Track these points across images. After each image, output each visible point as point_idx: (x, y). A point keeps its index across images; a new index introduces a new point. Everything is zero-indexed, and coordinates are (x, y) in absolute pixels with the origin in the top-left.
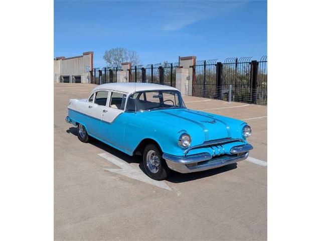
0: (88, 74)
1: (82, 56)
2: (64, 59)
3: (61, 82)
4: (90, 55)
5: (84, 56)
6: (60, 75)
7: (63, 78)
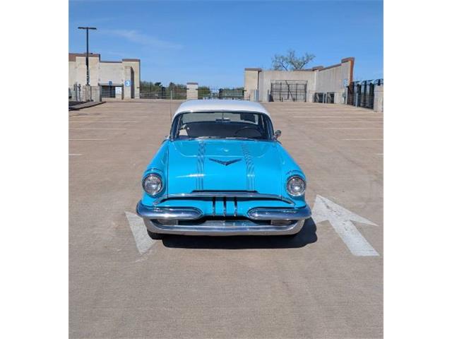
0: (345, 90)
1: (340, 65)
2: (321, 69)
3: (315, 101)
4: (350, 62)
5: (343, 64)
6: (314, 92)
7: (318, 97)
